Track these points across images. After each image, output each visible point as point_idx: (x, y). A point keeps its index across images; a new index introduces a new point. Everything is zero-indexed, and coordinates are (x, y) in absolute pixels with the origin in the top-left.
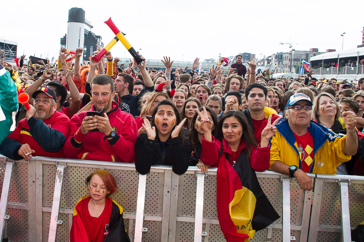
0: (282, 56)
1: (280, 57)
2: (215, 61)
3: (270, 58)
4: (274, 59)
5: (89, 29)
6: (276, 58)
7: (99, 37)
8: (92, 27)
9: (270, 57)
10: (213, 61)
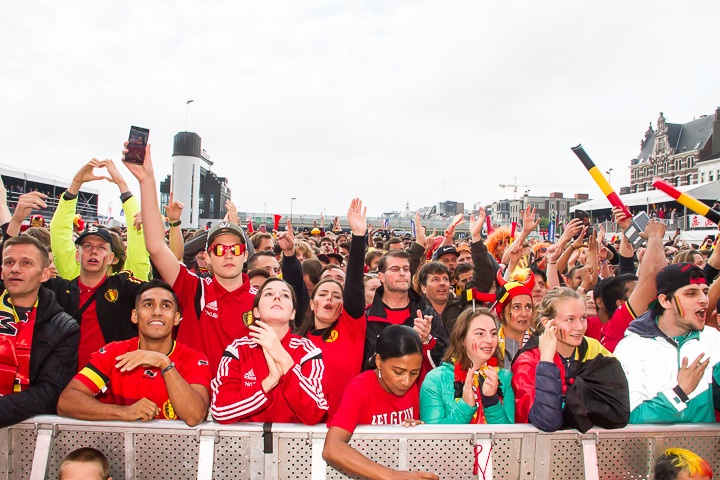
0: (508, 205)
1: (505, 207)
2: (401, 215)
3: (489, 209)
4: (495, 210)
5: (206, 167)
6: (498, 208)
7: (223, 179)
8: (212, 163)
9: (490, 207)
10: (396, 215)
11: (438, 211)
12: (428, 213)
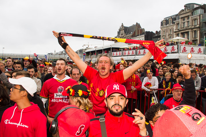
0: (82, 51)
2: (53, 54)
3: (77, 52)
4: (79, 52)
9: (77, 51)
10: (52, 54)
11: (63, 53)
12: (60, 53)
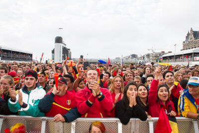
1: (148, 56)
7: (69, 49)
8: (66, 45)
10: (119, 58)
11: (130, 57)
12: (127, 58)
